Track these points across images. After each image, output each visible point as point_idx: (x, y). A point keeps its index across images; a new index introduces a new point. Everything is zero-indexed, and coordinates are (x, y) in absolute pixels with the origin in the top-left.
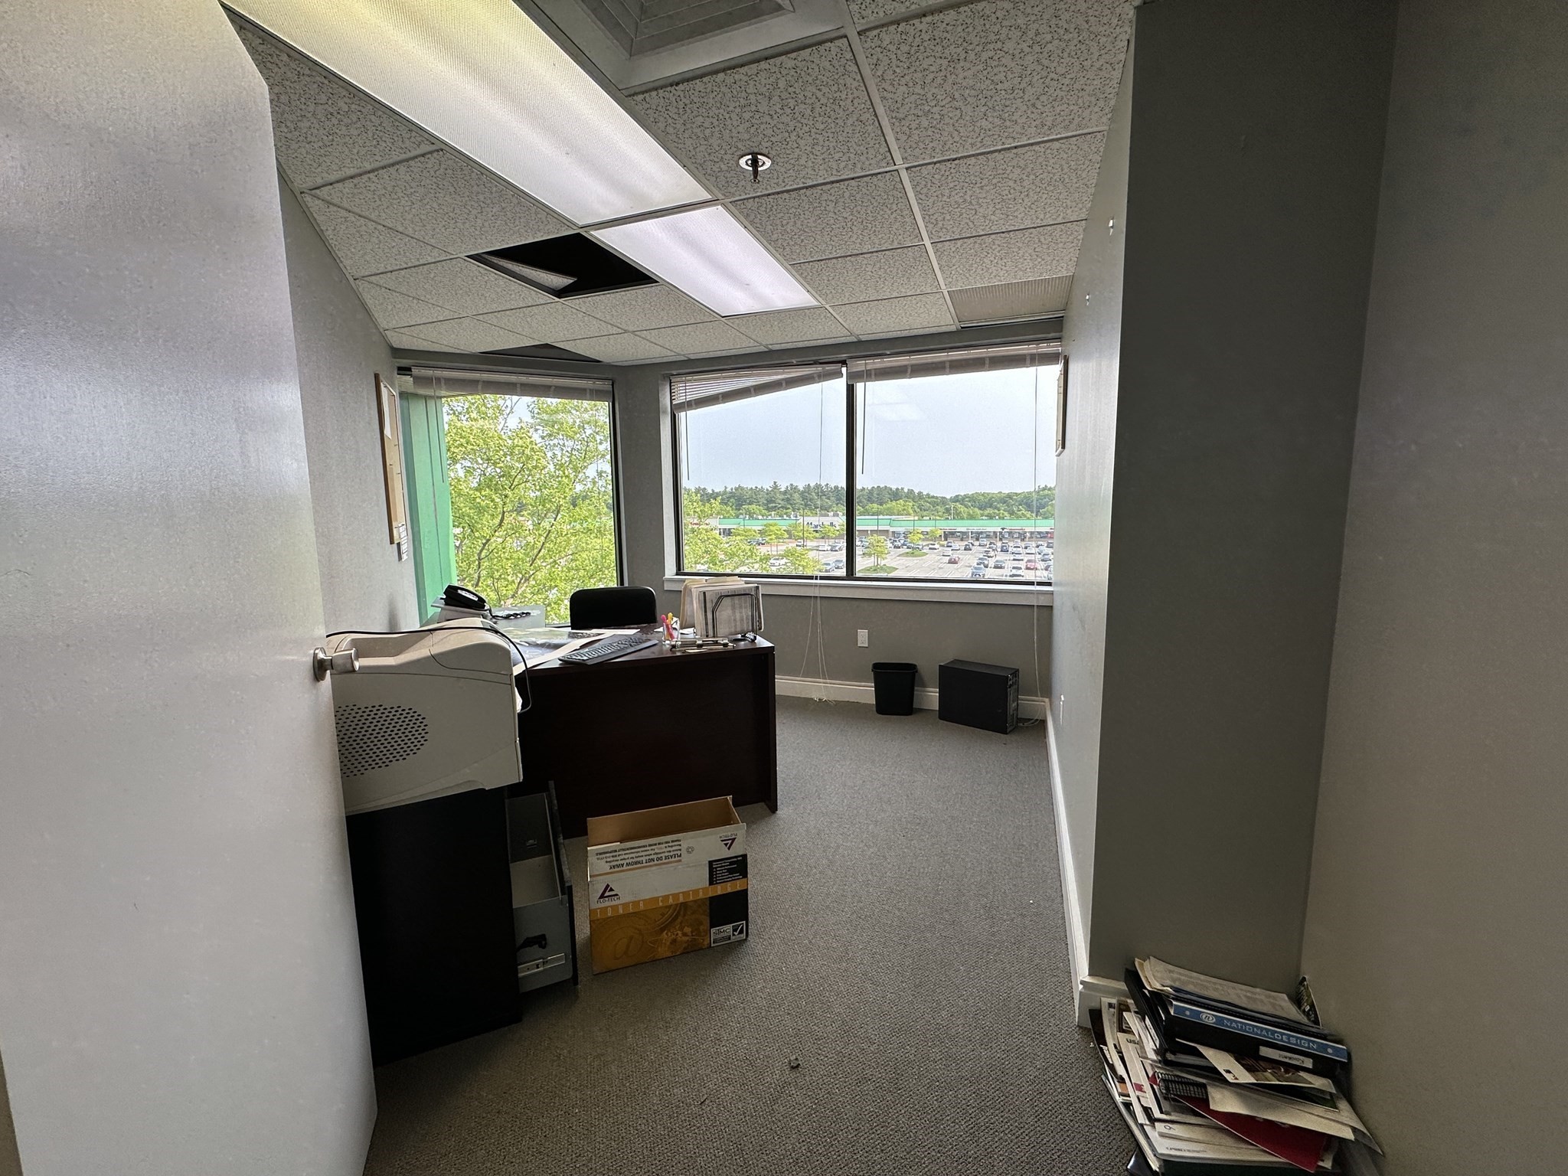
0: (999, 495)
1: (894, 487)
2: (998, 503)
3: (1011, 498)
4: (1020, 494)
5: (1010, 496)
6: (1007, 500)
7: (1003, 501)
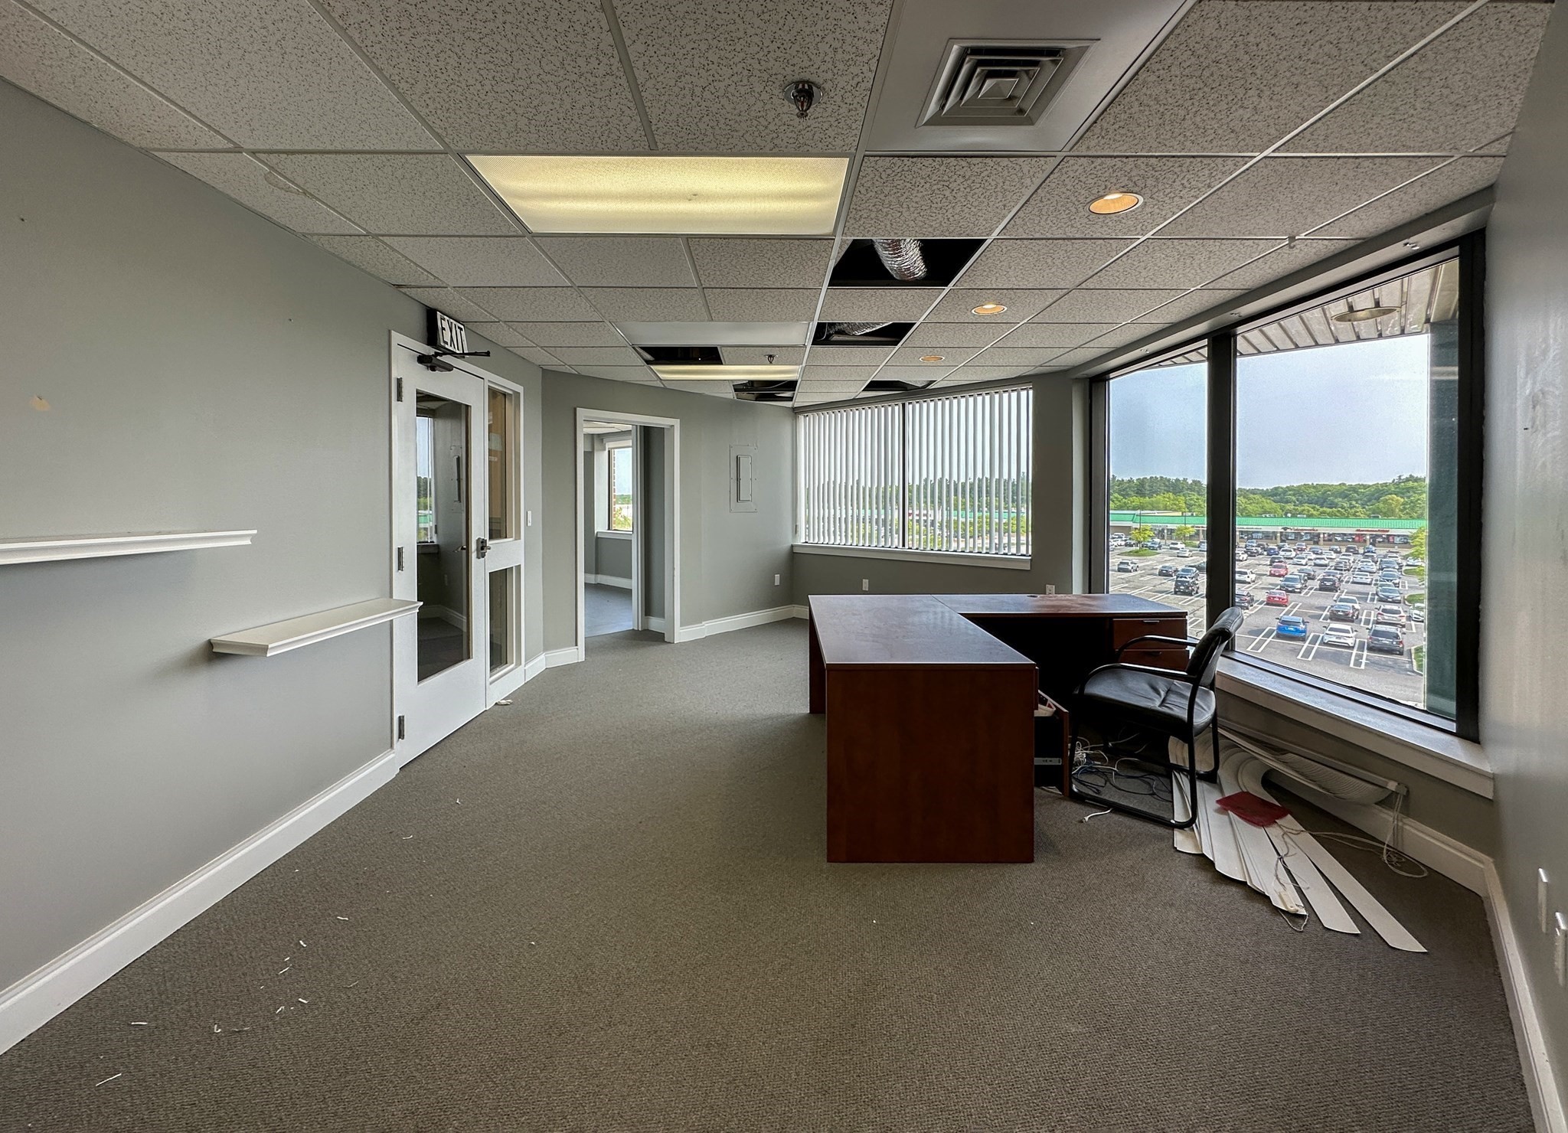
0: (1339, 488)
1: (1173, 478)
2: (1336, 497)
3: (1357, 492)
4: (1369, 486)
5: (1354, 489)
6: (1348, 493)
7: (1342, 495)
